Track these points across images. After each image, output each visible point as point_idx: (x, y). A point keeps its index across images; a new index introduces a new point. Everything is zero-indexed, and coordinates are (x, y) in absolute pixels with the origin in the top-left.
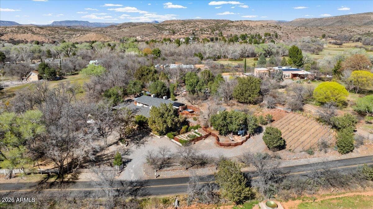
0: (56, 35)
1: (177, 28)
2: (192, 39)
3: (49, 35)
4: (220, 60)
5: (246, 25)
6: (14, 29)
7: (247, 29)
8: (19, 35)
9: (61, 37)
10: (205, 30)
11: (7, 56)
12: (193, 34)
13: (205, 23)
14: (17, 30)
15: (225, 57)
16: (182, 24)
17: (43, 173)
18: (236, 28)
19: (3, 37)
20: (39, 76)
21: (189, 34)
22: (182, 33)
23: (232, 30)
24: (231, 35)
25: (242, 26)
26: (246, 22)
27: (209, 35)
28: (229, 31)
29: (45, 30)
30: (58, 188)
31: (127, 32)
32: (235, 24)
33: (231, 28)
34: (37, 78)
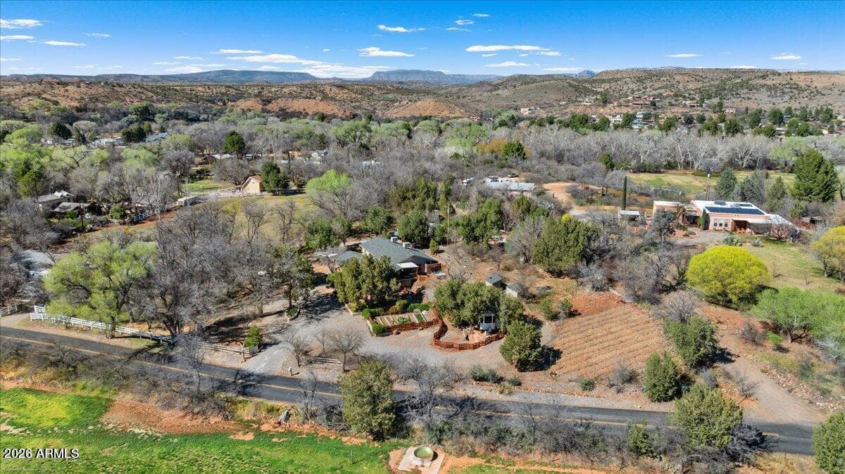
0: (364, 103)
1: (625, 88)
2: (641, 116)
3: (352, 102)
4: (673, 171)
5: (802, 84)
6: (295, 89)
7: (801, 95)
8: (296, 102)
9: (372, 106)
10: (684, 97)
11: (249, 143)
12: (654, 104)
13: (698, 78)
14: (299, 91)
15: (688, 165)
16: (640, 80)
17: (153, 339)
18: (769, 93)
19: (270, 105)
20: (261, 185)
21: (642, 104)
22: (629, 101)
23: (756, 96)
24: (747, 109)
25: (788, 86)
26: (802, 77)
27: (687, 110)
28: (749, 99)
29: (347, 91)
30: (155, 362)
31: (507, 97)
32: (769, 82)
33: (755, 91)
34: (259, 189)
